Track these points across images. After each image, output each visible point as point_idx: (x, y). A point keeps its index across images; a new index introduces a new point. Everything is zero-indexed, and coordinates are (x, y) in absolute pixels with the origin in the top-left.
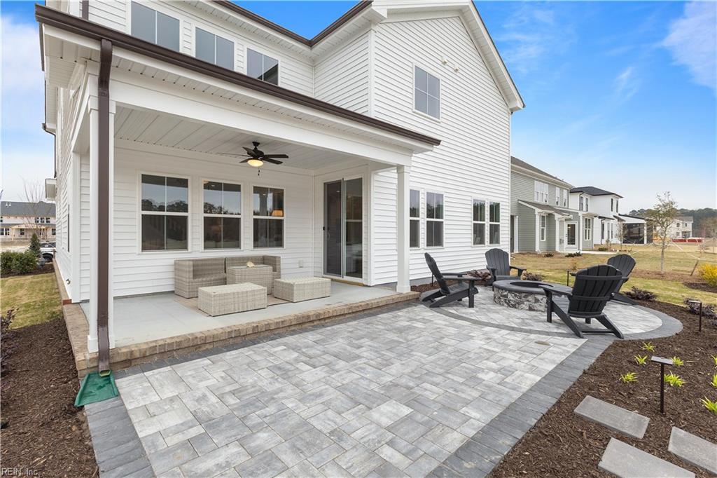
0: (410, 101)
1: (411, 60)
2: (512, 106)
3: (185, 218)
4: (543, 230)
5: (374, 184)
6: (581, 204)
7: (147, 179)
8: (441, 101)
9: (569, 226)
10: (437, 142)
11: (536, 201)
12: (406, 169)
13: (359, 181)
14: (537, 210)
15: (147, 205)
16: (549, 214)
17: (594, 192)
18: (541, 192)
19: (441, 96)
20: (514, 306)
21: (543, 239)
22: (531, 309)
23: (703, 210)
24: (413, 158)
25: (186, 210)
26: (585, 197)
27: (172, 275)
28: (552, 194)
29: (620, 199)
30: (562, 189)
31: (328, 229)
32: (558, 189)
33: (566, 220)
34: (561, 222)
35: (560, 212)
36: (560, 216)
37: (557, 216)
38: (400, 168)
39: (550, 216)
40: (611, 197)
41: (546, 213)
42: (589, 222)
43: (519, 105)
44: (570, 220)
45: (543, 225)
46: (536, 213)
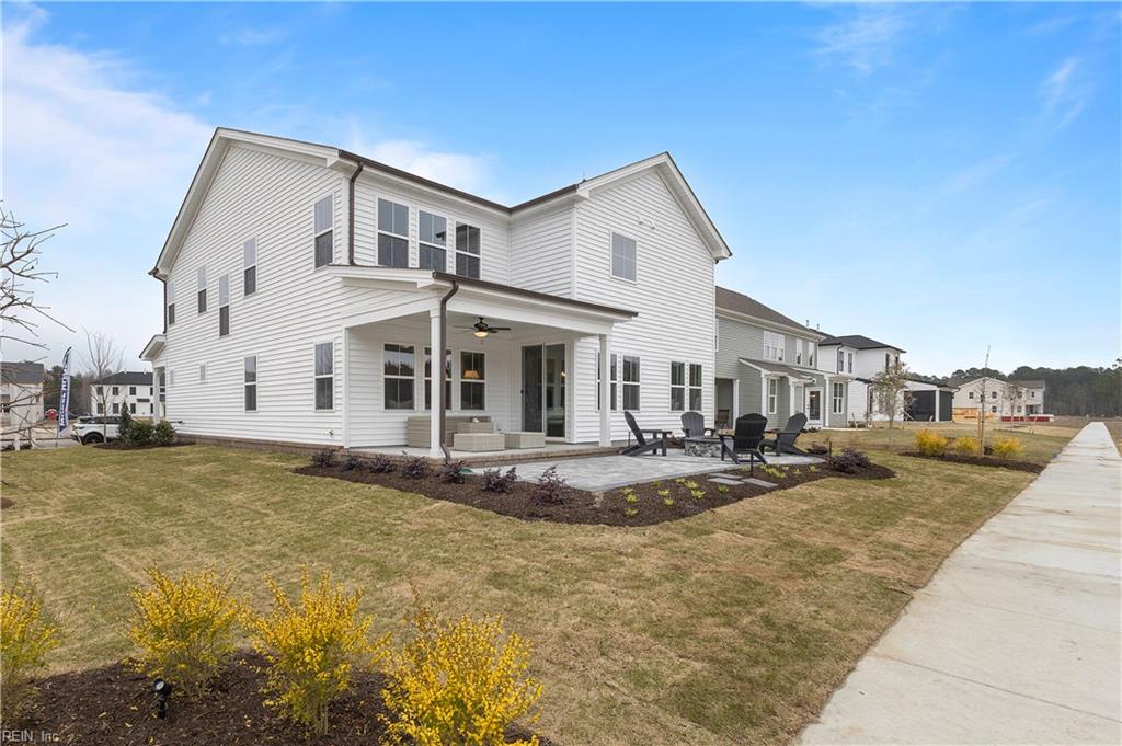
0: (607, 267)
1: (609, 227)
2: (717, 255)
3: (412, 381)
4: (772, 399)
5: (577, 350)
6: (841, 362)
7: (389, 347)
8: (638, 262)
9: (812, 393)
10: (636, 314)
11: (765, 359)
12: (608, 338)
13: (561, 348)
14: (764, 372)
15: (389, 369)
16: (781, 377)
17: (862, 344)
18: (773, 346)
19: (638, 258)
20: (700, 455)
21: (772, 410)
22: (713, 456)
23: (1074, 370)
24: (614, 329)
25: (412, 374)
26: (846, 352)
27: (403, 431)
28: (790, 348)
29: (901, 355)
30: (806, 342)
31: (526, 392)
32: (799, 343)
33: (806, 385)
34: (797, 387)
35: (798, 374)
36: (796, 380)
37: (792, 380)
38: (602, 337)
39: (783, 380)
40: (885, 351)
41: (775, 376)
42: (841, 388)
43: (724, 253)
44: (812, 385)
45: (773, 392)
46: (762, 376)
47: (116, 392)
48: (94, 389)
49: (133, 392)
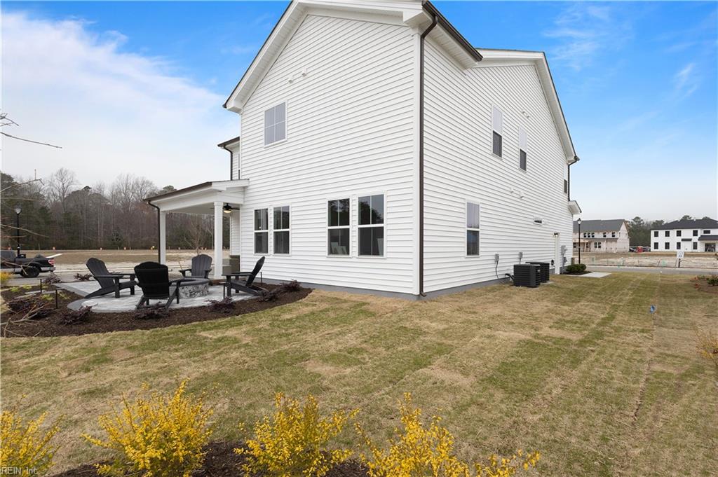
47: (667, 234)
48: (653, 233)
49: (679, 234)
